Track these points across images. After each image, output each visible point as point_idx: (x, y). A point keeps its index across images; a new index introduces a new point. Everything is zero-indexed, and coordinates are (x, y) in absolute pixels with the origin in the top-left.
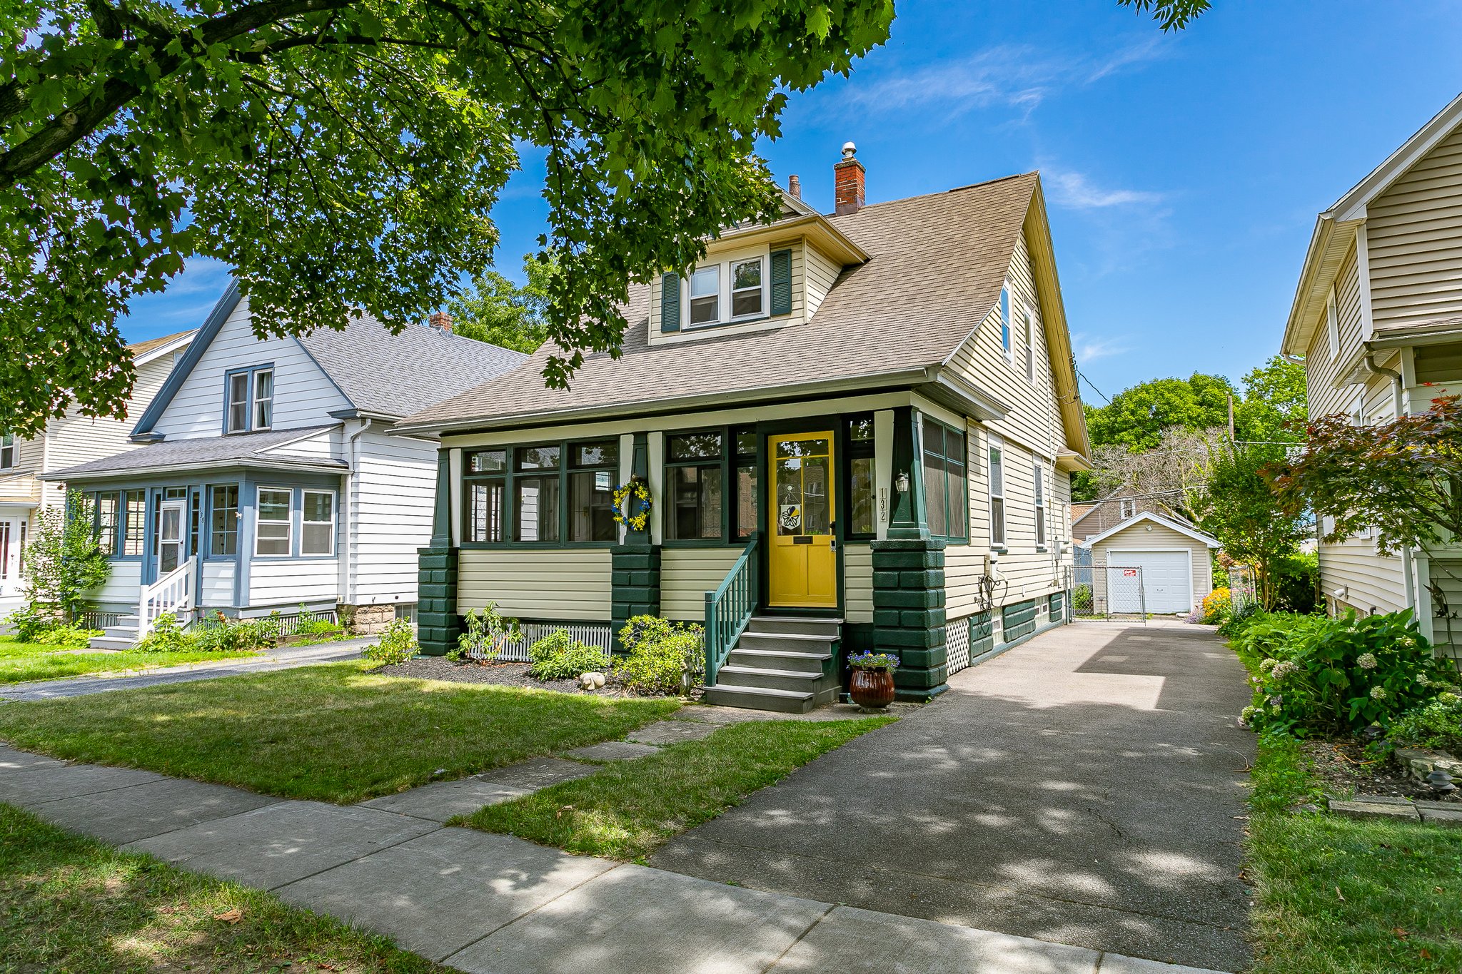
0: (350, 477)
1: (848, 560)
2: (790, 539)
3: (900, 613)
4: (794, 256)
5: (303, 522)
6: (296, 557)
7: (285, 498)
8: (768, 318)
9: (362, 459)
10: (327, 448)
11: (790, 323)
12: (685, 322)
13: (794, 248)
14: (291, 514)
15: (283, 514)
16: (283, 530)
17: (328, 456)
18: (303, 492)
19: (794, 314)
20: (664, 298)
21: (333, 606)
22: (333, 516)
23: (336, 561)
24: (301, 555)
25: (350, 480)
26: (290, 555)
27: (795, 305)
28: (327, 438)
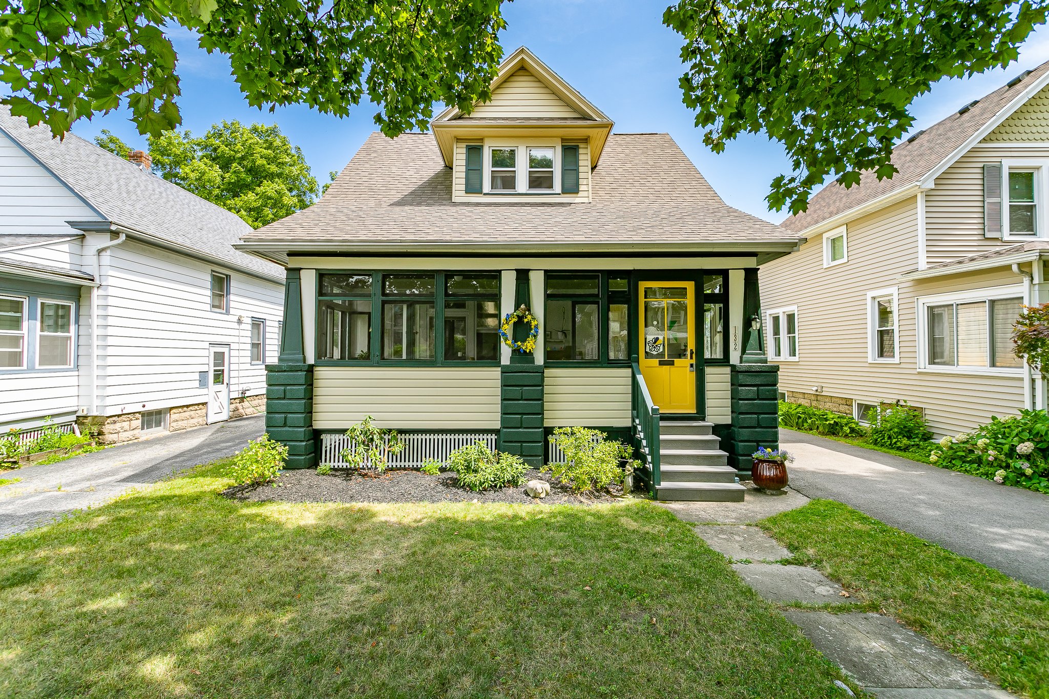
0: (96, 289)
1: (708, 378)
2: (656, 362)
3: (758, 418)
4: (581, 151)
5: (39, 333)
6: (31, 369)
7: (17, 306)
8: (559, 194)
9: (111, 273)
10: (66, 258)
11: (577, 200)
12: (487, 188)
13: (581, 145)
14: (25, 324)
15: (16, 323)
16: (16, 341)
17: (67, 266)
18: (39, 301)
19: (581, 194)
20: (467, 165)
21: (73, 418)
22: (73, 328)
23: (76, 373)
24: (37, 367)
25: (95, 293)
26: (25, 367)
27: (582, 188)
28: (66, 247)
